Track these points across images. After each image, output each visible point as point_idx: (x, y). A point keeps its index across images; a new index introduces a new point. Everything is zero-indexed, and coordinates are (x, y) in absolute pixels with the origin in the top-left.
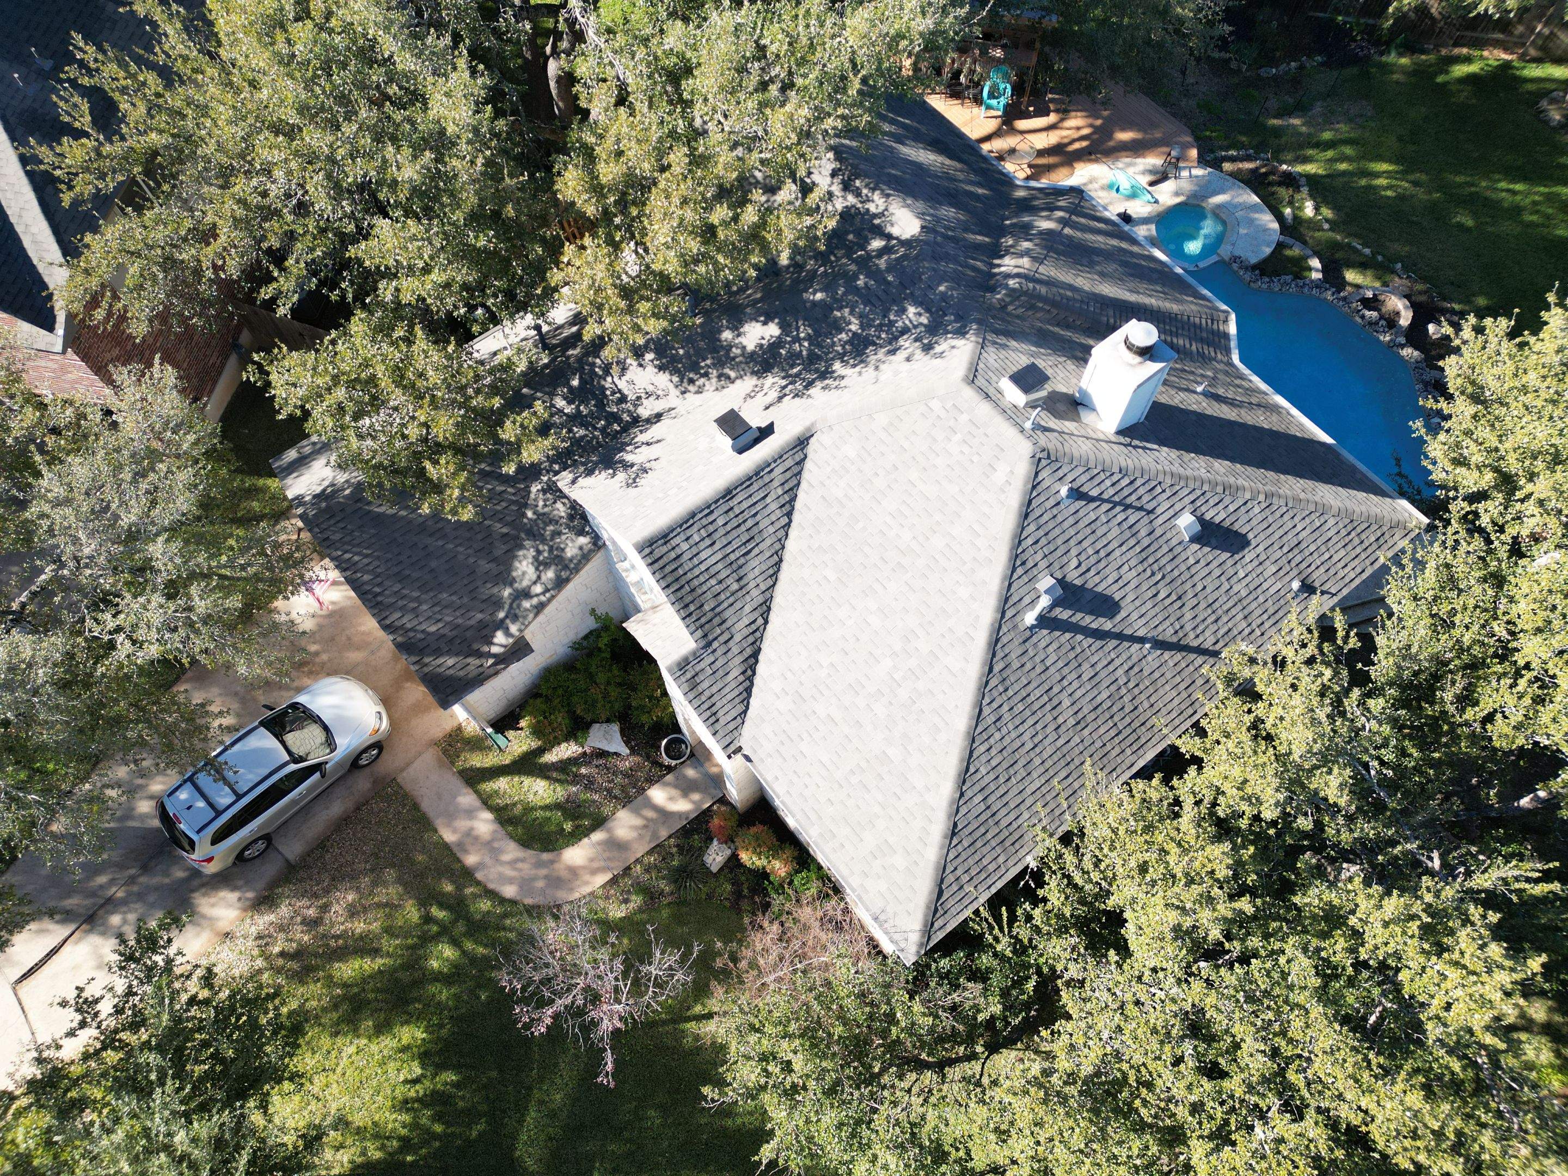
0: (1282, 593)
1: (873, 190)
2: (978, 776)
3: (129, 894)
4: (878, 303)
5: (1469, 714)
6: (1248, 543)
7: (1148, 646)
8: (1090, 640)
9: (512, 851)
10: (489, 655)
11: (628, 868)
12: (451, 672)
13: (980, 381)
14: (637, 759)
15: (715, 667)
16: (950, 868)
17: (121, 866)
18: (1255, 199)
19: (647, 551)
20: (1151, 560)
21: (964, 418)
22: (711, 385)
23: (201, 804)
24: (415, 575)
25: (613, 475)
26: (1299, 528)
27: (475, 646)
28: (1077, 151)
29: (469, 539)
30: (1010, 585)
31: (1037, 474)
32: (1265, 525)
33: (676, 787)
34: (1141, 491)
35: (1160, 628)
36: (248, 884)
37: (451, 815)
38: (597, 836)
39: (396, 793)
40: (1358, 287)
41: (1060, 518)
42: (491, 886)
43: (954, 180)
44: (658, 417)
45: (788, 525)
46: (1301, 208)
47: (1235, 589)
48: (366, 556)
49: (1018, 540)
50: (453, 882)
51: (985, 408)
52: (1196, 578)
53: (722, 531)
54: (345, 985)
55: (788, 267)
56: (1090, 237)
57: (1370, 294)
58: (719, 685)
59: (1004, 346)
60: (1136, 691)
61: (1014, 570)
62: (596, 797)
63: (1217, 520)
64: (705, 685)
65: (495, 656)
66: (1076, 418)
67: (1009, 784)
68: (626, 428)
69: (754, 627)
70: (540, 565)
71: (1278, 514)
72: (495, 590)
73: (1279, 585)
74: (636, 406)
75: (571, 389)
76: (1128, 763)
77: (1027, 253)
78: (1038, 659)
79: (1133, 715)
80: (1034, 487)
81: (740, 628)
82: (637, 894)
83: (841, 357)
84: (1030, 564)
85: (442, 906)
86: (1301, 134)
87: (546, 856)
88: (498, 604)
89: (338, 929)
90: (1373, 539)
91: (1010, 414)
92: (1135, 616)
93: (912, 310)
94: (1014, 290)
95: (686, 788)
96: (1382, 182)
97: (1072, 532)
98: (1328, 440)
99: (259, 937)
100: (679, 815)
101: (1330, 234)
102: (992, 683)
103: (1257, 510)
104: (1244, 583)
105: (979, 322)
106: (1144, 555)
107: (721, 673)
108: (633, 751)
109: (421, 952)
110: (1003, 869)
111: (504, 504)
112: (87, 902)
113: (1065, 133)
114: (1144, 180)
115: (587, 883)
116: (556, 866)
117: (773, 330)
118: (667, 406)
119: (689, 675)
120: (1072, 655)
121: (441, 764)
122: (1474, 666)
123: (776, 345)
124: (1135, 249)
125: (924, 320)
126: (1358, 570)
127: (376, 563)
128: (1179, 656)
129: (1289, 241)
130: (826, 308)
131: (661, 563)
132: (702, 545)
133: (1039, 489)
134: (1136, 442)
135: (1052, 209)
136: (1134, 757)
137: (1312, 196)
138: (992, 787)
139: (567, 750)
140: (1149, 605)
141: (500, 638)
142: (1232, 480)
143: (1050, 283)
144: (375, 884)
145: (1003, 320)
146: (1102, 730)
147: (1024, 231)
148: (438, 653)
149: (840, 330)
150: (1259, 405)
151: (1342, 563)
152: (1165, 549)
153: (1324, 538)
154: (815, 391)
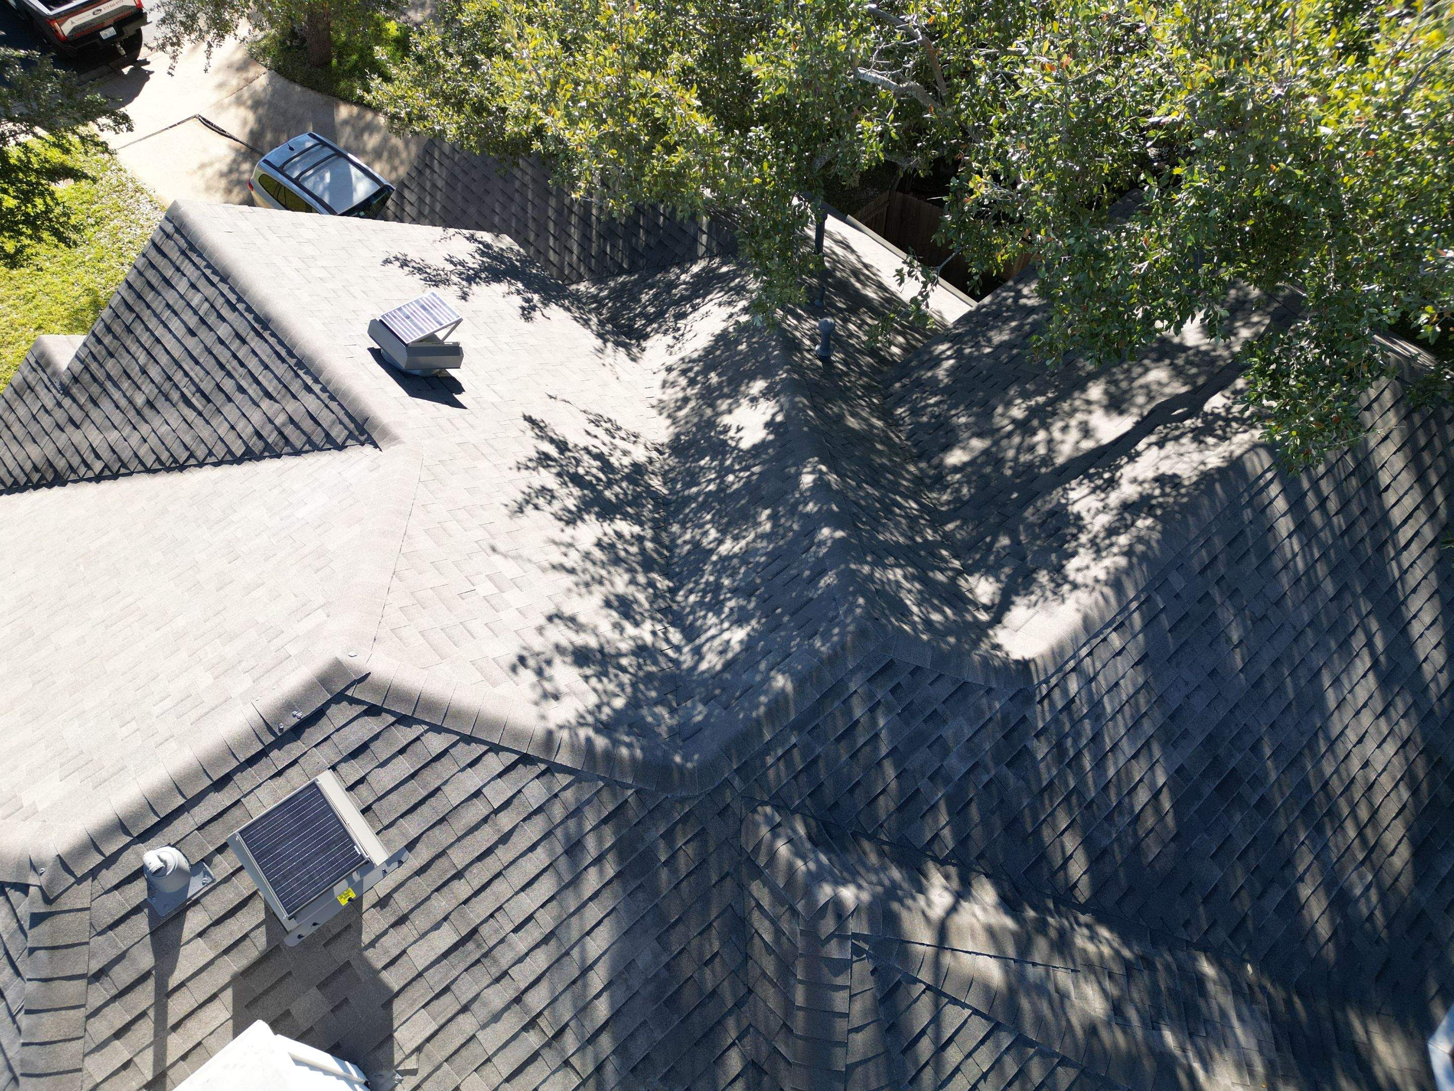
4: (769, 573)
19: (169, 228)
22: (673, 393)
53: (209, 338)
74: (666, 331)
83: (653, 535)
117: (752, 438)
125: (706, 661)
130: (779, 496)
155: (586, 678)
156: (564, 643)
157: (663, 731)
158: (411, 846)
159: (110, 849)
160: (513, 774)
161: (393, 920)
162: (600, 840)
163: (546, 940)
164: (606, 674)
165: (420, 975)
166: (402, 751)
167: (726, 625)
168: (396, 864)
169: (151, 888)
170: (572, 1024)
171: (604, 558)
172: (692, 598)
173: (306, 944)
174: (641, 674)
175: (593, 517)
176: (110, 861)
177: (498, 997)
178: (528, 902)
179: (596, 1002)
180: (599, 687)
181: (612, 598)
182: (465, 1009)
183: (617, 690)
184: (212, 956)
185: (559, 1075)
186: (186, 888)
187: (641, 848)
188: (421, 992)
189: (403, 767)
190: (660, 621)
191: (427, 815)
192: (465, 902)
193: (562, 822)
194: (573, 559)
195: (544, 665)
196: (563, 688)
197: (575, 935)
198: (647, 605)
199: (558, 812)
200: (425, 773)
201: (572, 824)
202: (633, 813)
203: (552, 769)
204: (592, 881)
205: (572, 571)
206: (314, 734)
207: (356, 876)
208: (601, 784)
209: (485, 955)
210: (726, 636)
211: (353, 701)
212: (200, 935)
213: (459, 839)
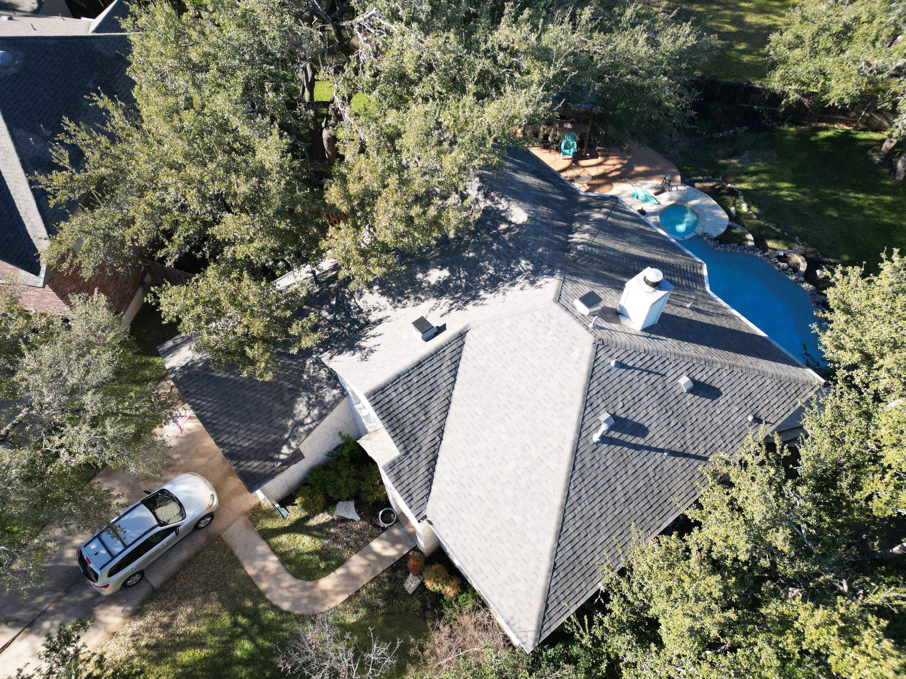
0: (743, 422)
1: (501, 198)
2: (568, 533)
3: (56, 608)
4: (504, 259)
5: (858, 495)
6: (721, 394)
7: (666, 454)
8: (632, 451)
9: (288, 580)
10: (279, 460)
11: (358, 591)
12: (256, 470)
13: (563, 301)
14: (365, 523)
15: (411, 467)
16: (552, 591)
17: (53, 590)
18: (714, 202)
19: (372, 397)
20: (665, 403)
21: (554, 321)
22: (410, 303)
23: (103, 552)
24: (238, 413)
25: (354, 354)
26: (750, 385)
27: (271, 455)
28: (614, 177)
29: (270, 392)
30: (584, 418)
31: (597, 353)
32: (730, 383)
33: (387, 540)
34: (658, 363)
35: (673, 444)
36: (128, 602)
37: (252, 558)
38: (340, 571)
39: (220, 544)
40: (775, 250)
41: (611, 379)
42: (275, 603)
43: (545, 192)
44: (380, 321)
45: (454, 382)
46: (740, 207)
47: (715, 420)
48: (209, 402)
49: (587, 391)
50: (252, 600)
51: (566, 316)
52: (692, 414)
53: (416, 386)
54: (184, 666)
55: (454, 239)
56: (622, 222)
57: (782, 254)
58: (414, 477)
59: (576, 282)
60: (660, 481)
61: (585, 409)
62: (340, 547)
63: (702, 380)
64: (405, 477)
65: (282, 460)
66: (618, 322)
67: (587, 538)
68: (362, 327)
69: (434, 442)
70: (310, 406)
71: (737, 377)
72: (283, 421)
73: (740, 418)
74: (368, 315)
75: (331, 306)
76: (657, 525)
77: (587, 231)
78: (601, 462)
79: (659, 496)
80: (595, 361)
81: (426, 443)
82: (363, 607)
83: (484, 288)
84: (595, 405)
85: (244, 616)
86: (737, 168)
87: (308, 584)
88: (284, 429)
89: (181, 631)
90: (793, 391)
91: (580, 319)
92: (657, 436)
93: (523, 262)
94: (580, 251)
95: (393, 541)
96: (784, 193)
97: (618, 386)
98: (764, 334)
99: (133, 635)
100: (389, 558)
101: (757, 221)
102: (575, 476)
103: (725, 374)
104: (720, 417)
105: (561, 268)
106: (661, 400)
107: (414, 470)
108: (362, 519)
109: (231, 645)
110: (585, 592)
111: (290, 371)
112: (30, 614)
113: (607, 167)
114: (652, 192)
115: (333, 601)
116: (315, 590)
117: (445, 273)
118: (385, 315)
119: (395, 472)
120: (621, 459)
121: (248, 526)
122: (858, 466)
123: (447, 281)
124: (648, 229)
125: (530, 267)
126: (786, 409)
127: (215, 406)
128: (684, 460)
129: (735, 225)
130: (475, 261)
131: (380, 404)
132: (404, 394)
133: (599, 361)
134: (653, 336)
135: (600, 207)
136: (660, 522)
137: (746, 201)
138: (577, 540)
139: (322, 518)
140: (665, 429)
141: (285, 450)
142: (710, 357)
143: (601, 247)
144: (204, 601)
145: (575, 267)
146: (641, 505)
147: (586, 219)
148: (248, 459)
149: (483, 273)
150: (723, 315)
151: (776, 406)
152: (673, 397)
153: (765, 391)
154: (469, 306)
162: (575, 279)
164: (536, 280)
167: (519, 266)
172: (508, 276)
175: (480, 297)
187: (575, 274)
195: (538, 287)
198: (511, 282)
199: (571, 283)
203: (564, 283)
208: (566, 275)
210: (523, 265)
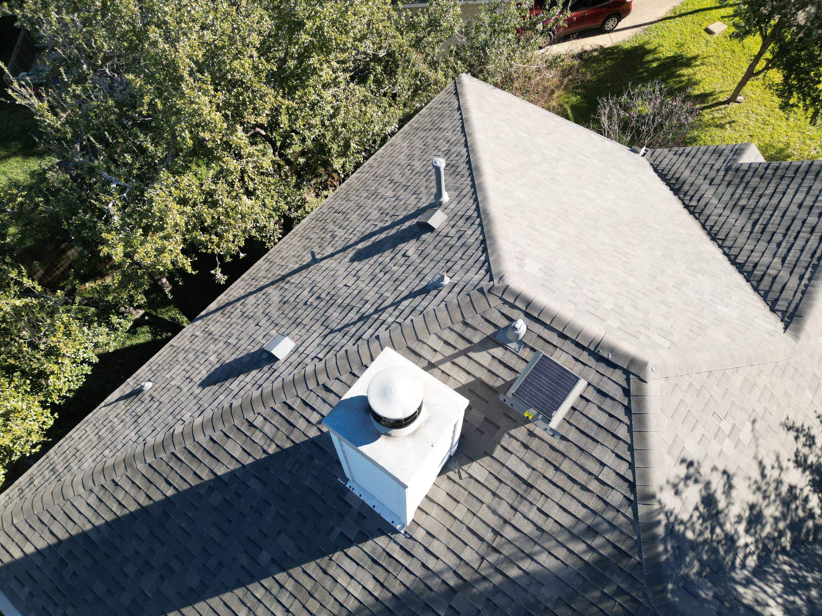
6: (202, 384)
31: (489, 270)
32: (177, 411)
35: (305, 275)
41: (441, 264)
47: (220, 344)
49: (483, 225)
52: (266, 325)
63: (241, 378)
73: (169, 375)
80: (486, 261)
84: (461, 223)
92: (333, 266)
97: (422, 267)
102: (463, 159)
103: (188, 416)
104: (210, 354)
106: (331, 303)
120: (392, 213)
128: (283, 273)
133: (479, 264)
151: (85, 436)
152: (307, 320)
155: (696, 508)
156: (713, 486)
157: (684, 571)
158: (563, 438)
159: (518, 304)
160: (621, 481)
161: (525, 442)
162: (602, 546)
163: (539, 528)
164: (705, 521)
165: (503, 465)
166: (611, 415)
167: (780, 600)
168: (551, 434)
169: (507, 328)
170: (502, 556)
171: (783, 494)
172: (786, 568)
173: (502, 404)
174: (715, 544)
175: (810, 477)
176: (512, 306)
177: (504, 510)
178: (555, 512)
179: (516, 568)
180: (695, 519)
181: (758, 508)
182: (494, 494)
183: (697, 531)
184: (486, 365)
185: (476, 556)
186: (511, 342)
187: (607, 574)
188: (496, 468)
189: (603, 419)
190: (757, 548)
191: (582, 441)
192: (545, 477)
193: (604, 519)
194: (772, 474)
195: (693, 479)
196: (684, 495)
197: (546, 545)
198: (764, 534)
199: (609, 515)
200: (604, 433)
201: (605, 526)
202: (625, 564)
203: (632, 504)
204: (578, 547)
205: (763, 476)
206: (603, 368)
207: (540, 417)
208: (635, 538)
209: (522, 496)
210: (771, 602)
211: (628, 380)
212: (493, 357)
213: (575, 462)
